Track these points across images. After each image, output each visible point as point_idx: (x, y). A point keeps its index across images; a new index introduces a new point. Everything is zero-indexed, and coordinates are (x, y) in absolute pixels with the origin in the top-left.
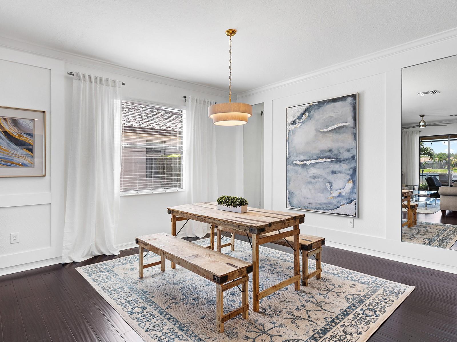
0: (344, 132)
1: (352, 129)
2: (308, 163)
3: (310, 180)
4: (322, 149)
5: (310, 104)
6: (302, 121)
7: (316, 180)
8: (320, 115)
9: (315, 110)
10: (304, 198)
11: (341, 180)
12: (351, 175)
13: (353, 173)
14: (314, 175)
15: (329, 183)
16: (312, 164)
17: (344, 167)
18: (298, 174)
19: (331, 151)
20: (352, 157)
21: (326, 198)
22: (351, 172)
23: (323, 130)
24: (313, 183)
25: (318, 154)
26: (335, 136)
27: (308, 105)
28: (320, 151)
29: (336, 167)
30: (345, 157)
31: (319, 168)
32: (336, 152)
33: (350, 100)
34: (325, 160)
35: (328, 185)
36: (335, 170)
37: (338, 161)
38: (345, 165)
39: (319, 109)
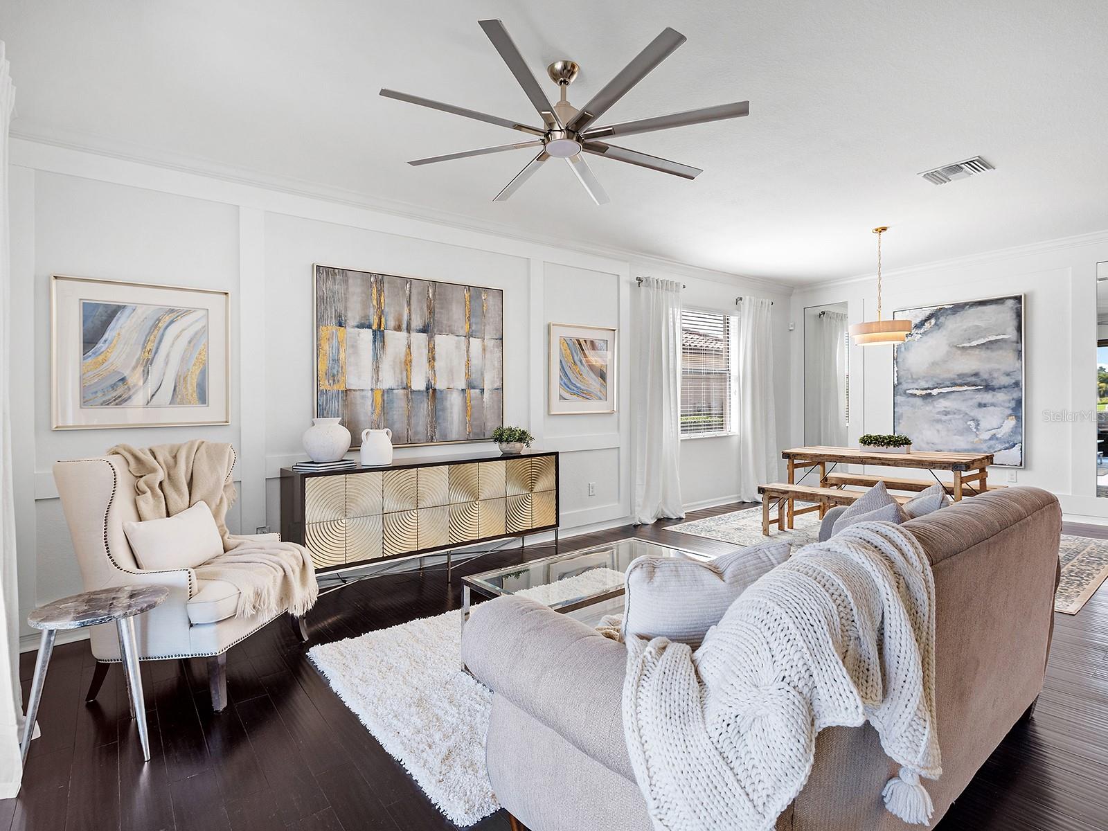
0: (1001, 349)
1: (1015, 344)
2: (935, 392)
3: (939, 416)
4: (960, 372)
5: (938, 308)
6: (922, 331)
7: (949, 417)
8: (956, 323)
9: (947, 315)
10: (928, 443)
11: (995, 417)
12: (1012, 409)
13: (1016, 405)
14: (944, 409)
15: (973, 420)
16: (942, 394)
17: (1001, 397)
18: (915, 408)
19: (976, 375)
20: (1014, 383)
21: (968, 442)
22: (1013, 404)
23: (963, 345)
24: (945, 422)
25: (954, 379)
26: (984, 354)
27: (936, 308)
28: (958, 375)
29: (987, 397)
30: (1002, 383)
31: (954, 400)
32: (986, 376)
33: (1010, 303)
34: (966, 388)
35: (971, 423)
36: (983, 402)
37: (990, 389)
38: (1002, 394)
39: (954, 314)
